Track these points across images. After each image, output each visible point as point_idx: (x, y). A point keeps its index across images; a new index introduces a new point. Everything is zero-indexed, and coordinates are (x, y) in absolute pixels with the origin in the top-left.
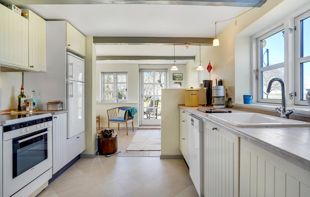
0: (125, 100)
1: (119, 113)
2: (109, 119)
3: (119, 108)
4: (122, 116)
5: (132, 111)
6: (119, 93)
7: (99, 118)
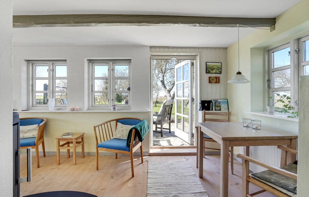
0: (127, 105)
1: (117, 130)
2: (97, 144)
3: (117, 121)
4: (122, 135)
5: (141, 130)
6: (118, 95)
7: (82, 138)
